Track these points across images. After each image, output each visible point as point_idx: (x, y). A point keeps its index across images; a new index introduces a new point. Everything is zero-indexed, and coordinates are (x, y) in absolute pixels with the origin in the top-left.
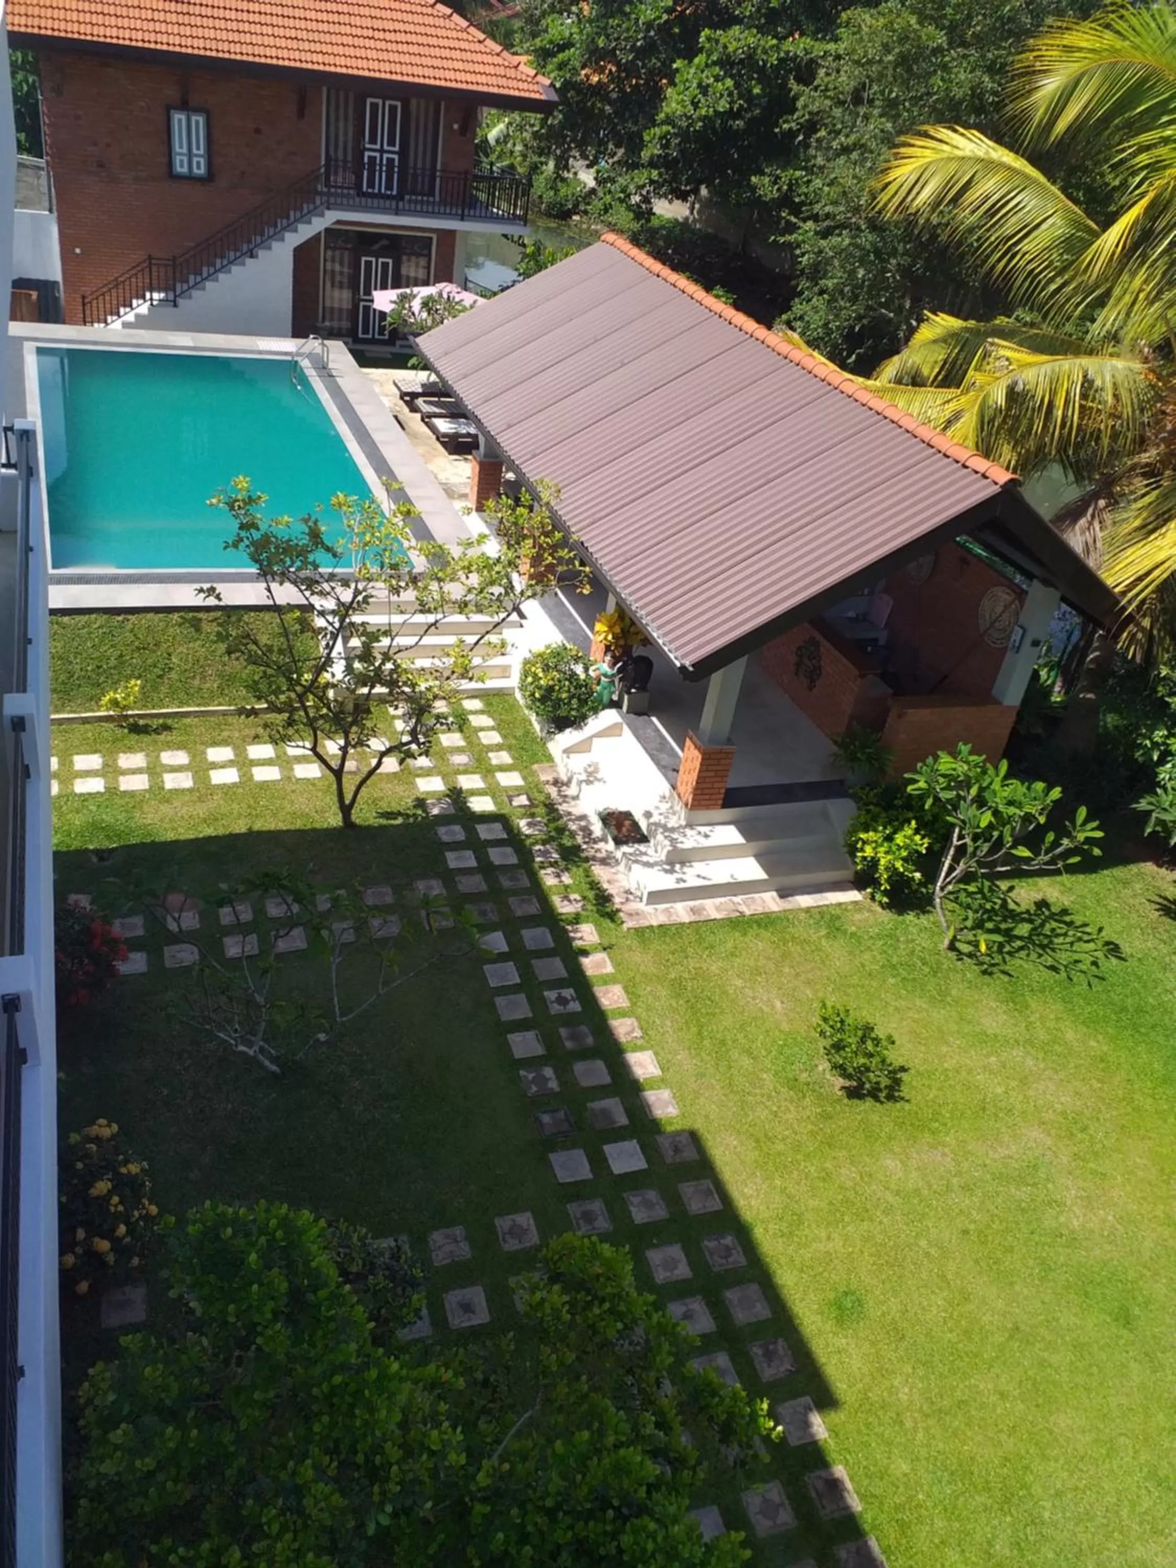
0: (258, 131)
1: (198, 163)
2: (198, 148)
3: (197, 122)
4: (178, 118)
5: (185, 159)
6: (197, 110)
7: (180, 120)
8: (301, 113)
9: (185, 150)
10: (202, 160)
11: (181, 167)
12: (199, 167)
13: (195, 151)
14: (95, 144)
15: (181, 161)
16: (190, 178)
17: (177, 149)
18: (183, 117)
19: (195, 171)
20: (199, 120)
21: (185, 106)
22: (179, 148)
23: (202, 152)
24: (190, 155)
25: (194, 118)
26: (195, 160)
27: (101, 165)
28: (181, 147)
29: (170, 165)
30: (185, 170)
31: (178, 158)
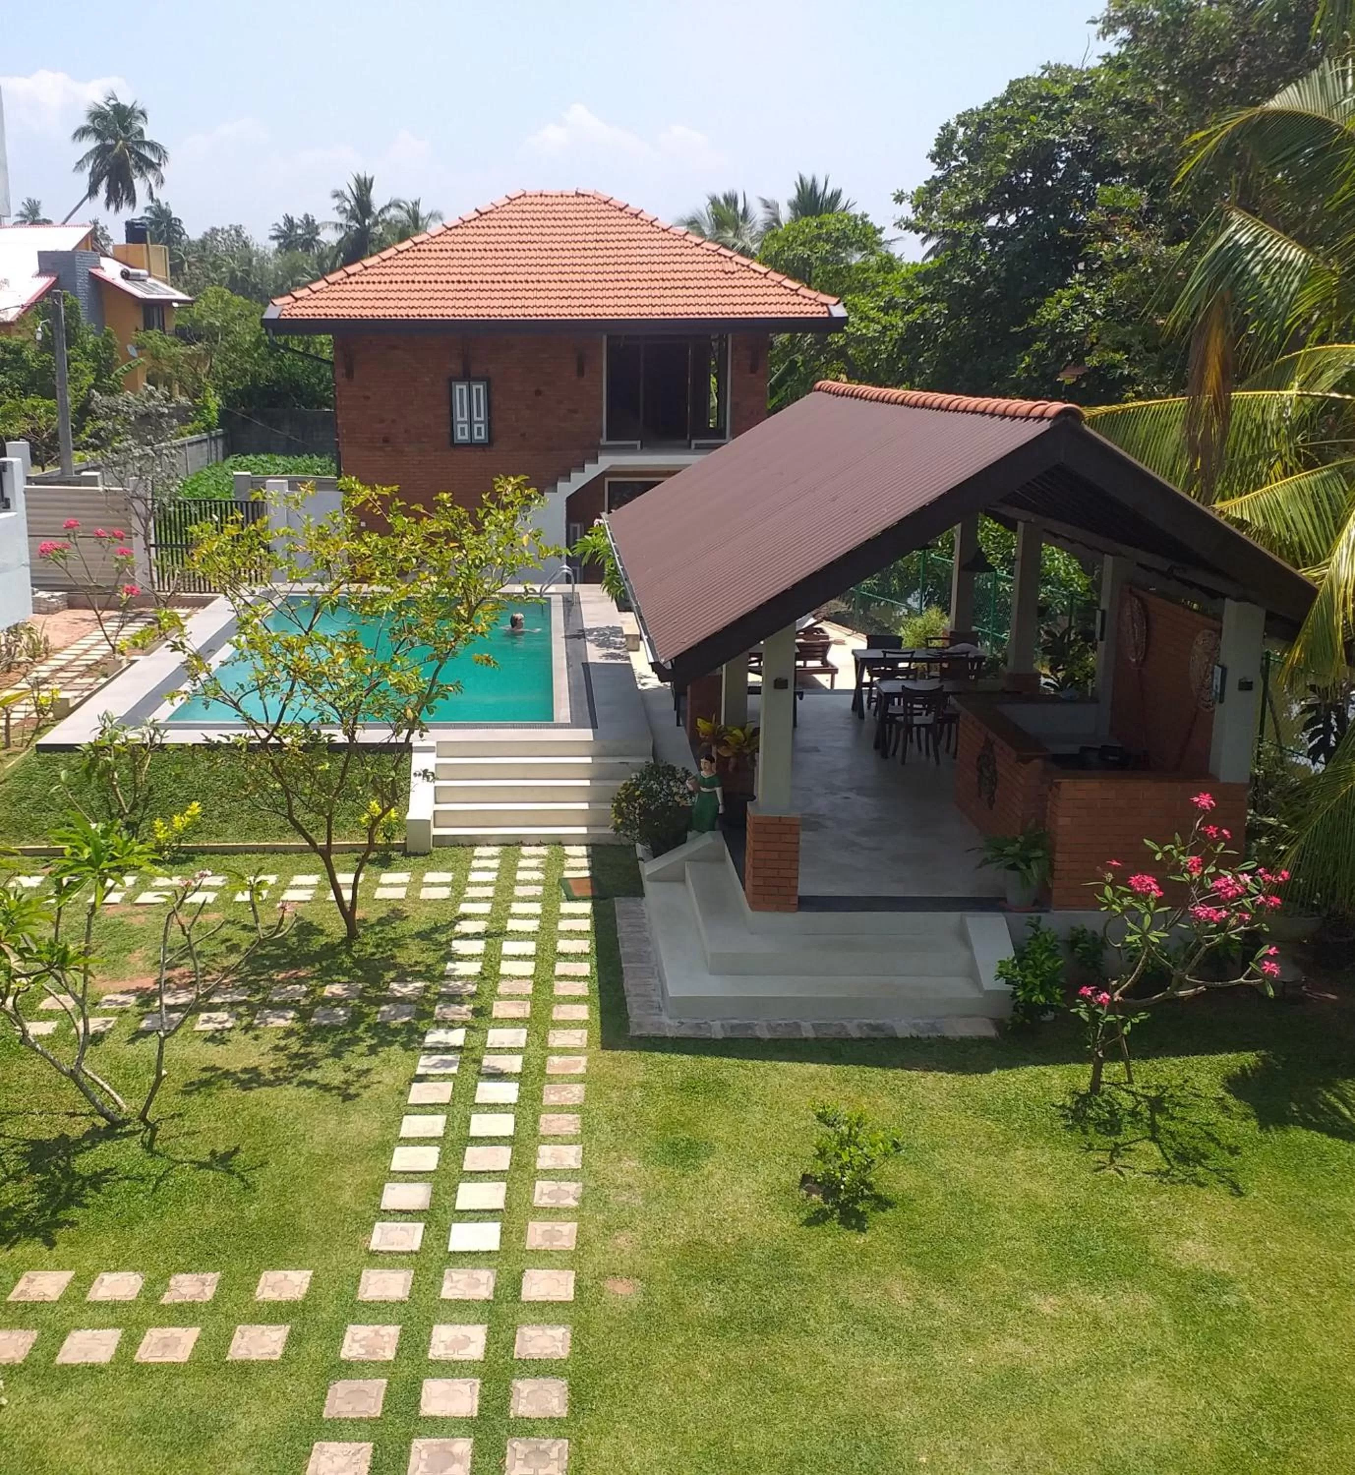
0: (538, 393)
1: (479, 429)
2: (479, 415)
3: (478, 390)
4: (460, 388)
5: (466, 427)
6: (478, 380)
7: (461, 390)
8: (581, 372)
9: (466, 419)
10: (482, 426)
11: (461, 437)
12: (479, 434)
13: (476, 418)
14: (382, 421)
15: (463, 429)
16: (471, 445)
17: (459, 419)
18: (464, 387)
19: (476, 437)
20: (479, 387)
21: (467, 377)
22: (460, 418)
23: (482, 418)
24: (471, 422)
25: (475, 387)
26: (476, 426)
27: (386, 440)
28: (462, 415)
29: (452, 433)
30: (466, 437)
31: (459, 426)
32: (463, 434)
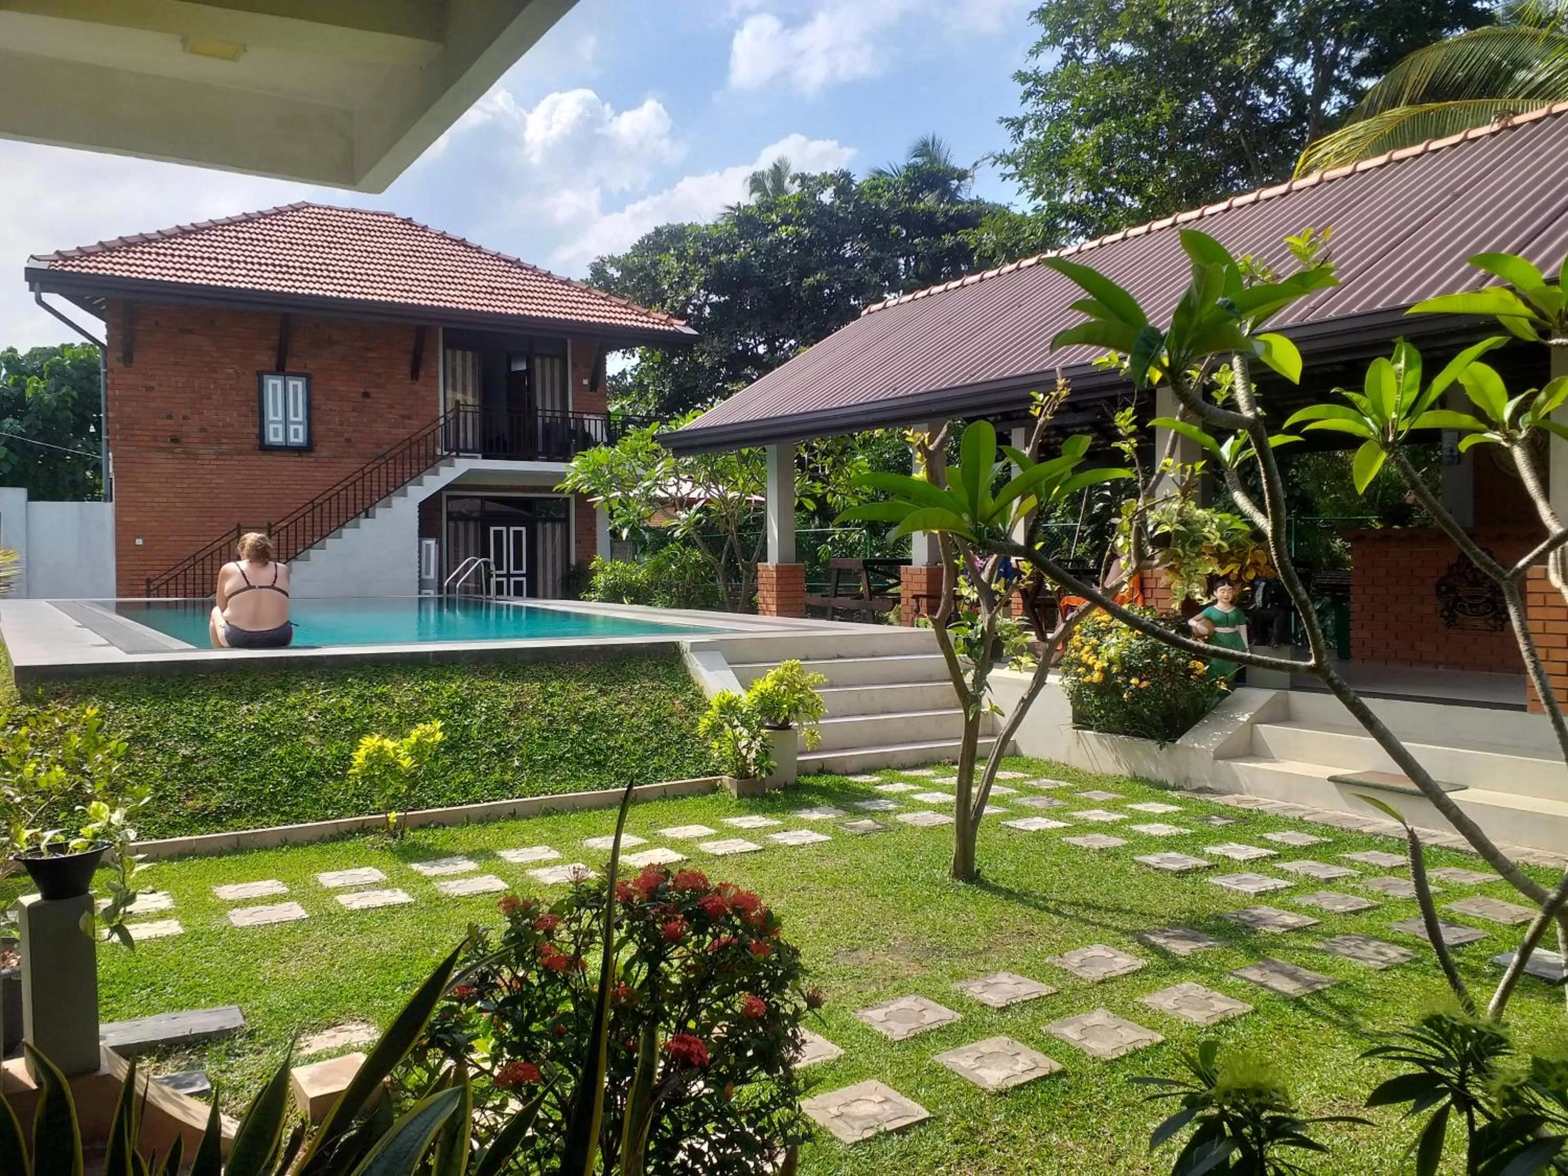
0: (366, 395)
1: (296, 431)
2: (296, 415)
3: (295, 387)
4: (273, 384)
5: (280, 427)
6: (297, 375)
7: (275, 386)
8: (415, 375)
9: (280, 417)
10: (301, 428)
11: (274, 436)
12: (296, 436)
13: (292, 418)
14: (170, 417)
15: (276, 430)
16: (286, 449)
17: (271, 417)
18: (279, 382)
19: (293, 440)
20: (297, 385)
21: (280, 370)
22: (273, 416)
23: (300, 418)
24: (286, 422)
25: (291, 383)
26: (292, 428)
27: (175, 440)
28: (276, 414)
29: (262, 435)
30: (280, 439)
31: (272, 426)
32: (276, 435)
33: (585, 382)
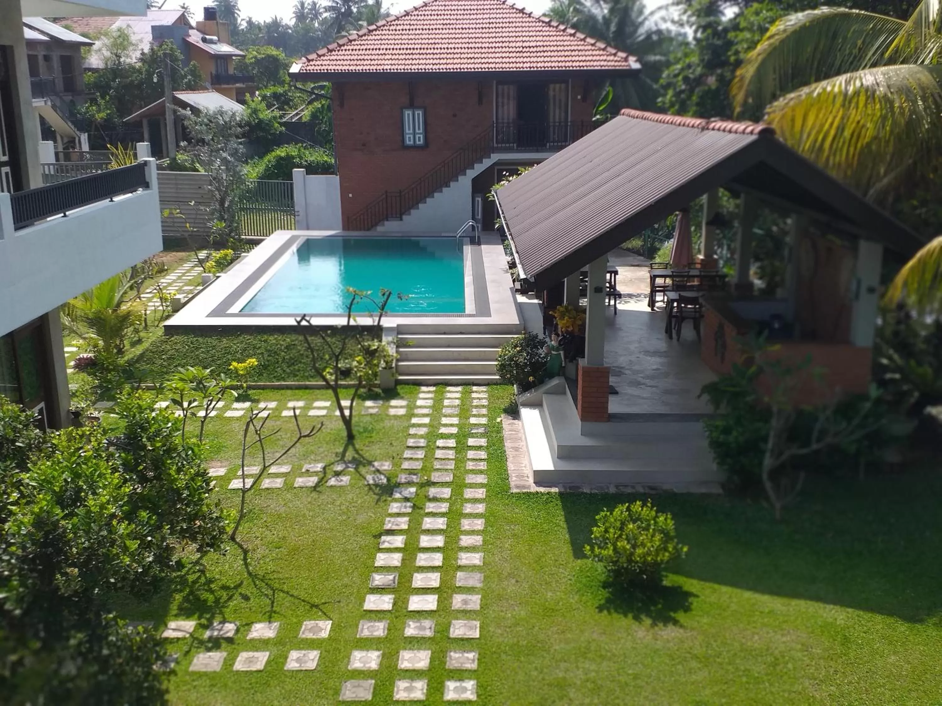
0: (455, 116)
1: (419, 138)
2: (419, 129)
4: (408, 113)
5: (412, 136)
6: (418, 108)
7: (409, 115)
8: (480, 102)
9: (411, 131)
10: (421, 136)
11: (409, 142)
12: (419, 140)
13: (417, 131)
14: (361, 133)
15: (409, 138)
16: (415, 147)
17: (407, 131)
18: (410, 112)
19: (418, 143)
20: (419, 113)
21: (412, 106)
22: (408, 131)
23: (421, 131)
24: (414, 134)
25: (417, 112)
26: (417, 136)
27: (364, 145)
28: (409, 129)
29: (403, 140)
30: (412, 142)
31: (408, 136)
32: (410, 141)
33: (579, 97)
